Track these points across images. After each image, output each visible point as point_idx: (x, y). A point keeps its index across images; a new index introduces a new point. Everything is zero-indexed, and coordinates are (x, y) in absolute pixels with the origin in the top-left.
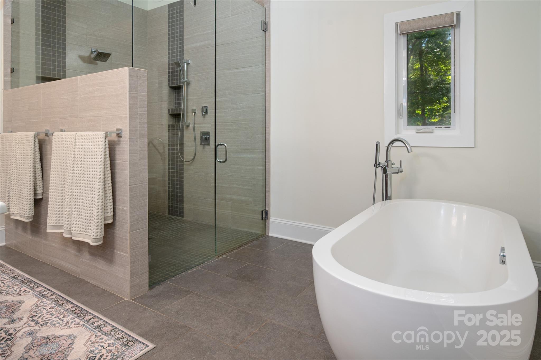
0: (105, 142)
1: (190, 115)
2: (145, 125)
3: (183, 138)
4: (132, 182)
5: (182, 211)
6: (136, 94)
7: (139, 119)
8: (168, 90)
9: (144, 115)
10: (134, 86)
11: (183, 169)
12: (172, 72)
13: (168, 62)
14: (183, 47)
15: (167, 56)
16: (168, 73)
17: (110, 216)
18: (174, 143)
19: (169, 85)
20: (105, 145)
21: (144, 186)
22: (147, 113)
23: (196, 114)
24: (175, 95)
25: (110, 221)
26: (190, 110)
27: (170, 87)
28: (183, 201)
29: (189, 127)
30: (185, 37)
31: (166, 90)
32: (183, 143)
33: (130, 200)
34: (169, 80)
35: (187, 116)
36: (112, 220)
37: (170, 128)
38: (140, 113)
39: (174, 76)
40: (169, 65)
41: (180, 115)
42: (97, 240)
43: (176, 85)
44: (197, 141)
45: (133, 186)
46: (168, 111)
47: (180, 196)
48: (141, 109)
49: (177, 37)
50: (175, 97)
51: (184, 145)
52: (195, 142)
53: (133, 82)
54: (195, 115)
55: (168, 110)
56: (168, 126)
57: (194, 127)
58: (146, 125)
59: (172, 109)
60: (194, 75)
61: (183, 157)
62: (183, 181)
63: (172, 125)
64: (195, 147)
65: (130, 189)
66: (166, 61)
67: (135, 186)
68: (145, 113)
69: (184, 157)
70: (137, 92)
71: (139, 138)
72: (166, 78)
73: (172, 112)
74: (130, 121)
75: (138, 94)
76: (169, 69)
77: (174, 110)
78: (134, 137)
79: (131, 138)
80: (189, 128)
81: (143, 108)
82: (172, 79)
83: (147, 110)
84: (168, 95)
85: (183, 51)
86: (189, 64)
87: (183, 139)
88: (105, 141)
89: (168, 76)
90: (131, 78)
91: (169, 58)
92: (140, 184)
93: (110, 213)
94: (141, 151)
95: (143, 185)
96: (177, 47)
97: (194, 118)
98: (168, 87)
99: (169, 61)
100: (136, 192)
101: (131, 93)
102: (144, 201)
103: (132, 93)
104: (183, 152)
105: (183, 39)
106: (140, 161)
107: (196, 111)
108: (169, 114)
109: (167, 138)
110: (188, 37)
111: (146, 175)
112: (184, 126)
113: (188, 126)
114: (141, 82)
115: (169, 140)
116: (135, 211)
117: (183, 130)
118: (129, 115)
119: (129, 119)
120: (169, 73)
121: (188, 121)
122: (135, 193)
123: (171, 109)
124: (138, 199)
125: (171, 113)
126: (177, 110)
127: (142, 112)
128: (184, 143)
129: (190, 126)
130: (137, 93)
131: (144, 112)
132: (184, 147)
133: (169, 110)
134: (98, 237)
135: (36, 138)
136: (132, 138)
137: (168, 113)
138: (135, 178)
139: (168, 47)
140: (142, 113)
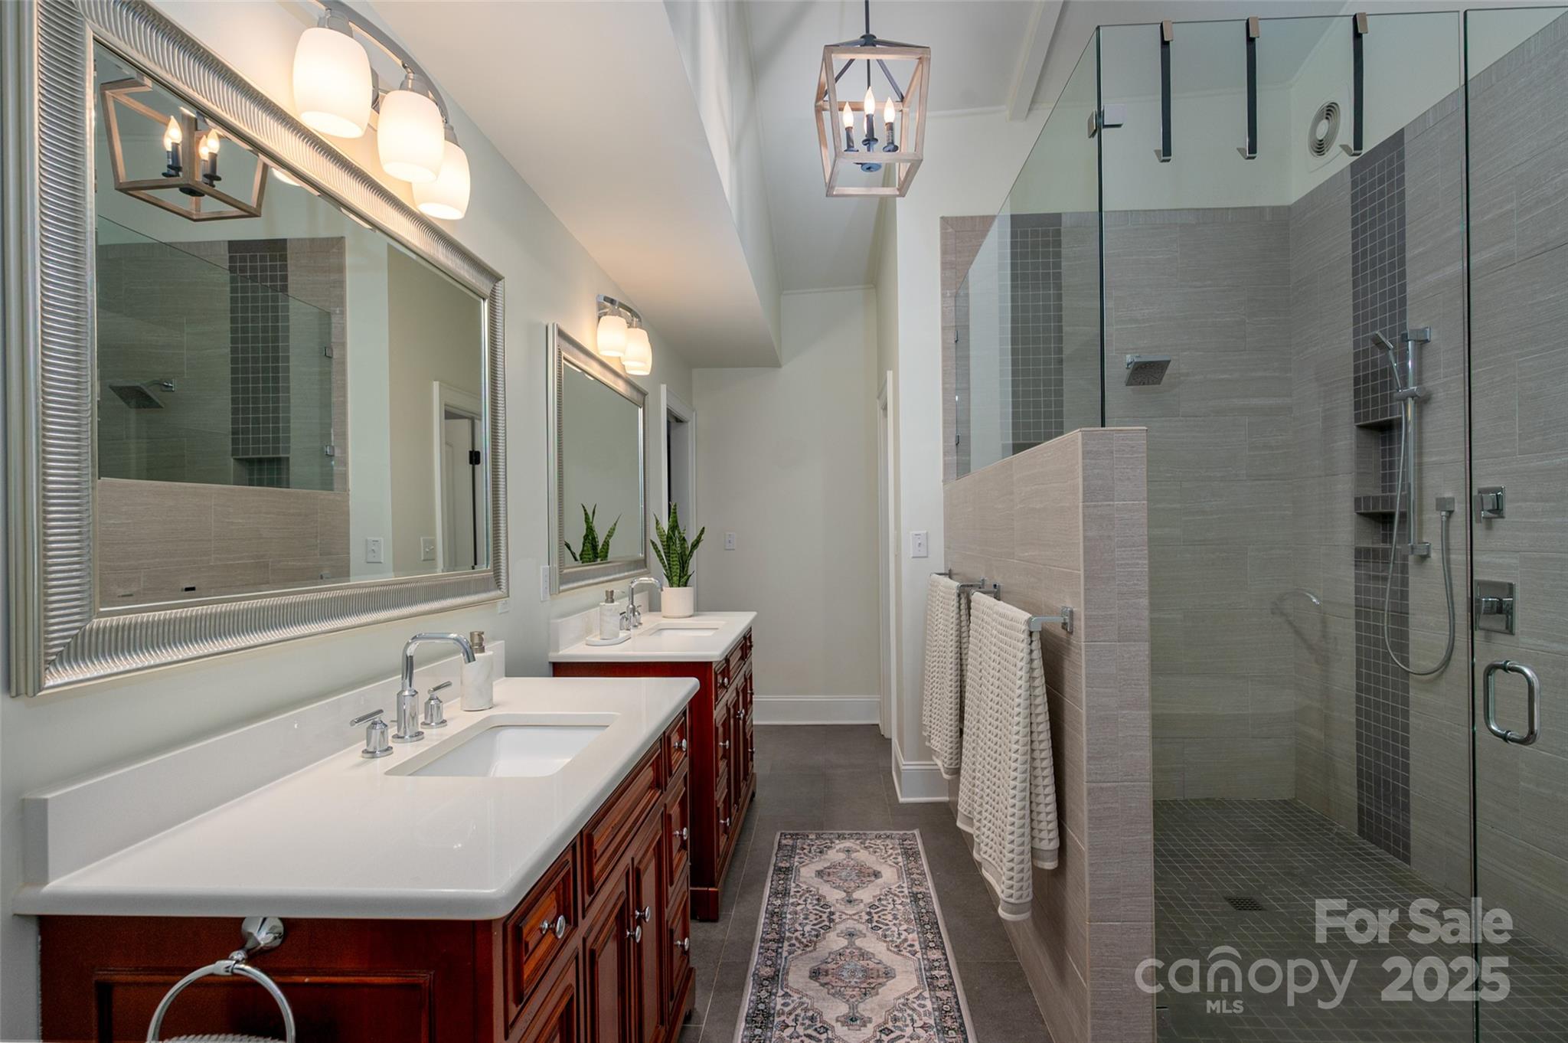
0: (1030, 644)
1: (1433, 519)
2: (1141, 600)
3: (1407, 596)
4: (1096, 773)
5: (1404, 839)
6: (1109, 505)
7: (1117, 583)
8: (1354, 436)
9: (1135, 569)
10: (1100, 482)
11: (1406, 701)
12: (1366, 378)
13: (1352, 346)
14: (1403, 288)
15: (1351, 330)
16: (1352, 381)
17: (1048, 851)
18: (1373, 609)
19: (1356, 422)
20: (1029, 651)
21: (1138, 791)
22: (1146, 562)
23: (1454, 515)
24: (1384, 451)
25: (1050, 865)
26: (1430, 502)
27: (1360, 427)
28: (1406, 808)
29: (1428, 559)
30: (1408, 255)
31: (1346, 439)
32: (1408, 614)
33: (1091, 826)
34: (1357, 405)
35: (1421, 523)
36: (1057, 862)
37: (1362, 555)
38: (1122, 564)
39: (1374, 391)
40: (1356, 356)
41: (1391, 515)
42: (1010, 906)
43: (1380, 420)
44: (1456, 612)
45: (1101, 784)
46: (1353, 503)
47: (1396, 787)
48: (1124, 551)
49: (1382, 259)
50: (1383, 457)
51: (1410, 620)
52: (1452, 616)
53: (1096, 471)
54: (1451, 520)
55: (1353, 499)
56: (1353, 551)
57: (1449, 561)
58: (1144, 601)
59: (1367, 499)
60: (1445, 380)
61: (1405, 661)
62: (1406, 741)
63: (1367, 550)
64: (1448, 633)
65: (1089, 794)
66: (1349, 344)
67: (1105, 785)
68: (1140, 562)
69: (1411, 659)
70: (1112, 500)
71: (1119, 642)
72: (1347, 400)
73: (1367, 507)
74: (1088, 589)
75: (1113, 505)
76: (1356, 369)
77: (1376, 499)
78: (1102, 639)
79: (1092, 642)
80: (1428, 562)
81: (1134, 546)
82: (1366, 402)
83: (1146, 552)
84: (1353, 450)
85: (1403, 301)
86: (1427, 341)
87: (1407, 600)
88: (1032, 641)
89: (1352, 393)
90: (1088, 461)
91: (1356, 333)
92: (1126, 783)
93: (1048, 842)
94: (1129, 682)
95: (1134, 786)
96: (1383, 294)
97: (1447, 531)
98: (1355, 427)
99: (1356, 344)
100: (1109, 805)
101: (1088, 507)
102: (1137, 837)
103: (1095, 506)
104: (1408, 645)
105: (1402, 262)
106: (1124, 712)
107: (1456, 505)
108: (1358, 513)
109: (1352, 588)
110: (1421, 250)
111: (1145, 755)
112: (1411, 558)
113: (1424, 558)
114: (1125, 466)
115: (1358, 596)
116: (1105, 863)
117: (1404, 569)
118: (1085, 570)
119: (1085, 585)
120: (1357, 381)
121: (1425, 540)
122: (1105, 806)
123: (1364, 498)
124: (1118, 826)
125: (1365, 511)
126: (1385, 500)
127: (1127, 562)
128: (1410, 611)
129: (1433, 555)
130: (1112, 503)
131: (1137, 561)
132: (1410, 627)
133: (1357, 501)
134: (1012, 900)
135: (962, 596)
136: (1096, 639)
137: (1356, 510)
138: (1108, 761)
139: (1351, 300)
140: (1128, 564)
